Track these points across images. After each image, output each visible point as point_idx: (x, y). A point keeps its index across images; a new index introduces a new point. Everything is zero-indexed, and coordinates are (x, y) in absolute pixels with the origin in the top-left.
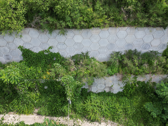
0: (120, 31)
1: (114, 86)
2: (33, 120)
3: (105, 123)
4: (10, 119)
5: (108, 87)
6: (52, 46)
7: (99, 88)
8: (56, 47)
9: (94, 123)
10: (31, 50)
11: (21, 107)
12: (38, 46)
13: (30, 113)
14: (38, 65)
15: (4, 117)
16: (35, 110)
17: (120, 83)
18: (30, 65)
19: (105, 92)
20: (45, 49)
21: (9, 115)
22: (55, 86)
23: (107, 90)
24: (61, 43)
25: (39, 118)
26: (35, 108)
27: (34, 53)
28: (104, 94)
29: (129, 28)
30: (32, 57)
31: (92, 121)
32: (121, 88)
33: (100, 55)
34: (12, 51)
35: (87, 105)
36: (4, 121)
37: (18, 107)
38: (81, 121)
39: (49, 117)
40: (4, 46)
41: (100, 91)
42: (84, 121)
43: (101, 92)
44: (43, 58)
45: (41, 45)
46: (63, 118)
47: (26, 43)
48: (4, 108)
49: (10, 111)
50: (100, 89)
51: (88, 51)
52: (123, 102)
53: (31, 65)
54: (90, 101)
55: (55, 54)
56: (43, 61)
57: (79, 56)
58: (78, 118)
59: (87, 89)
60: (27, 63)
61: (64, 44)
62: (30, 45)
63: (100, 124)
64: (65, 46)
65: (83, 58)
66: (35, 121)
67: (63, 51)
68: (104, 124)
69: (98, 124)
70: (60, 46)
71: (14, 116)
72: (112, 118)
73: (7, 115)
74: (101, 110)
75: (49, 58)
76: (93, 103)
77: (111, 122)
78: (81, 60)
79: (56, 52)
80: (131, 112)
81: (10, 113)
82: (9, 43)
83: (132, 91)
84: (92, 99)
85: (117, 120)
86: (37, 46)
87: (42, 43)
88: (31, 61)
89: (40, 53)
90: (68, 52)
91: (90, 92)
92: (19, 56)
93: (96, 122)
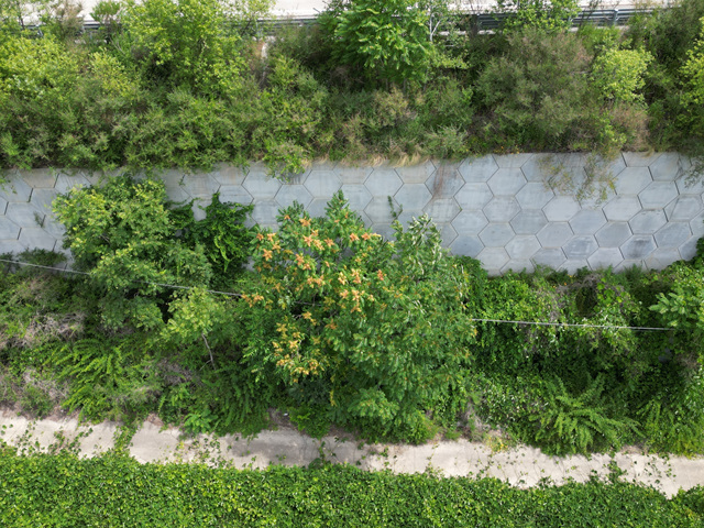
40: (653, 210)
73: (619, 455)
92: (682, 246)
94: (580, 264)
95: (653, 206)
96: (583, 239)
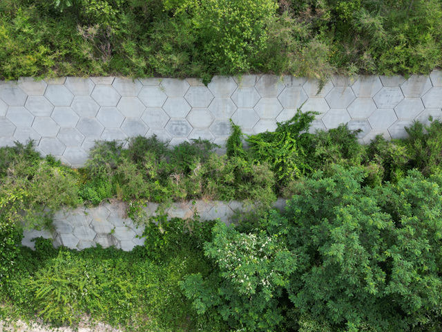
0: (97, 88)
1: (117, 232)
3: (89, 329)
5: (104, 234)
7: (80, 237)
17: (129, 221)
19: (99, 246)
23: (105, 243)
28: (97, 252)
32: (137, 236)
33: (68, 149)
35: (41, 283)
38: (25, 324)
41: (87, 246)
42: (35, 325)
43: (88, 249)
50: (84, 241)
51: (32, 138)
52: (142, 274)
59: (49, 241)
63: (76, 331)
74: (79, 294)
76: (56, 278)
77: (107, 325)
78: (10, 165)
83: (162, 244)
91: (59, 247)
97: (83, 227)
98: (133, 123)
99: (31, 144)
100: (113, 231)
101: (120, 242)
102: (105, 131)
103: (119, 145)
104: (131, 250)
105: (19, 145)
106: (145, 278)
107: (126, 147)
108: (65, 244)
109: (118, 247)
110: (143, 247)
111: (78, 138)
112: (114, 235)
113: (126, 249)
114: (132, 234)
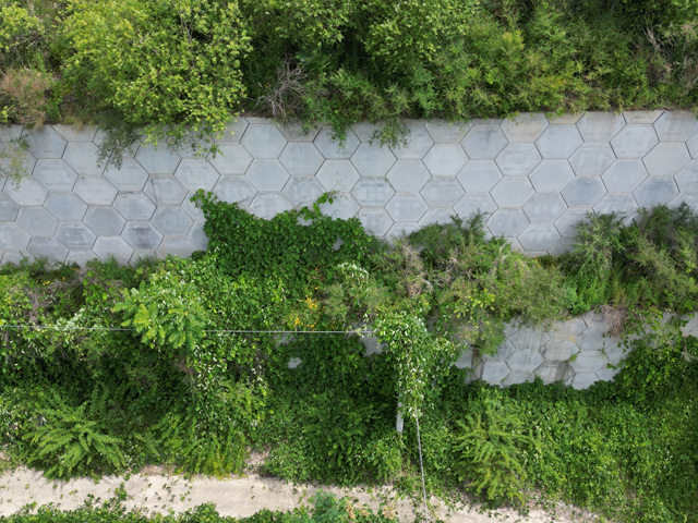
0: (627, 129)
1: (579, 360)
2: (248, 499)
3: (543, 512)
4: (150, 493)
5: (555, 362)
6: (335, 192)
7: (515, 366)
8: (348, 195)
9: (499, 510)
10: (242, 207)
11: (196, 443)
12: (276, 192)
13: (232, 472)
14: (272, 271)
15: (127, 485)
16: (252, 456)
17: (610, 343)
18: (236, 271)
19: (538, 382)
20: (304, 205)
21: (146, 480)
22: (337, 359)
23: (549, 376)
24: (370, 178)
25: (270, 490)
26: (249, 450)
27: (257, 222)
28: (536, 390)
29: (667, 114)
30: (247, 239)
31: (492, 504)
32: (609, 366)
33: (531, 227)
34: (163, 214)
35: (472, 438)
36: (129, 505)
37: (184, 446)
38: (443, 503)
39: (310, 487)
40: (131, 193)
41: (518, 380)
42: (458, 505)
43: (522, 385)
44: (291, 242)
45: (287, 189)
46: (369, 491)
47: (227, 177)
48: (124, 449)
49: (151, 460)
50: (519, 372)
51: (483, 211)
52: (618, 426)
53: (240, 272)
54: (482, 421)
55: (344, 226)
56: (292, 256)
57: (444, 232)
58: (431, 491)
59: (464, 371)
60: (222, 261)
61: (382, 182)
62: (243, 189)
63: (525, 515)
64: (388, 190)
65: (462, 239)
66: (253, 503)
67: (373, 213)
68: (541, 518)
69: (517, 518)
70: (368, 192)
71: (164, 480)
72: (574, 492)
73: (135, 478)
74: (531, 456)
75: (315, 240)
76: (494, 431)
77: (571, 506)
78: (451, 251)
79: (345, 218)
80: (653, 467)
81: (146, 469)
82: (157, 177)
83: (659, 379)
84: (489, 412)
85: (597, 502)
86: (270, 193)
87: (291, 180)
88: (241, 252)
89: (278, 220)
90: (396, 214)
91: (477, 381)
92: (190, 234)
93: (505, 509)
94: (89, 255)
95: (130, 188)
96: (72, 226)
97: (529, 350)
98: (658, 185)
99: (477, 219)
100: (573, 358)
101: (574, 375)
102: (606, 198)
103: (618, 219)
104: (586, 387)
105: (458, 222)
106: (625, 433)
107: (627, 223)
108: (486, 377)
109: (567, 384)
110: (609, 384)
111: (556, 209)
112: (572, 364)
113: (577, 387)
114: (602, 362)
